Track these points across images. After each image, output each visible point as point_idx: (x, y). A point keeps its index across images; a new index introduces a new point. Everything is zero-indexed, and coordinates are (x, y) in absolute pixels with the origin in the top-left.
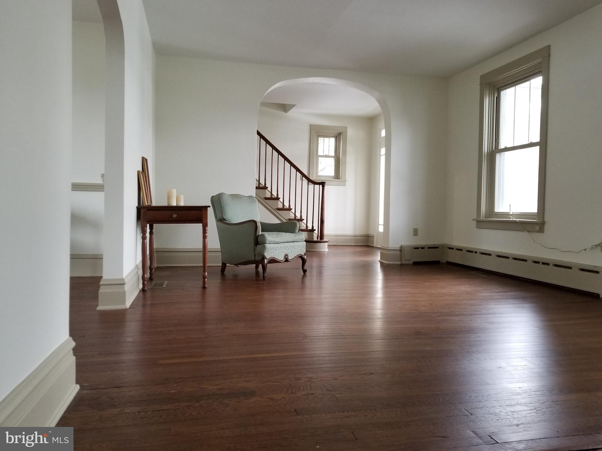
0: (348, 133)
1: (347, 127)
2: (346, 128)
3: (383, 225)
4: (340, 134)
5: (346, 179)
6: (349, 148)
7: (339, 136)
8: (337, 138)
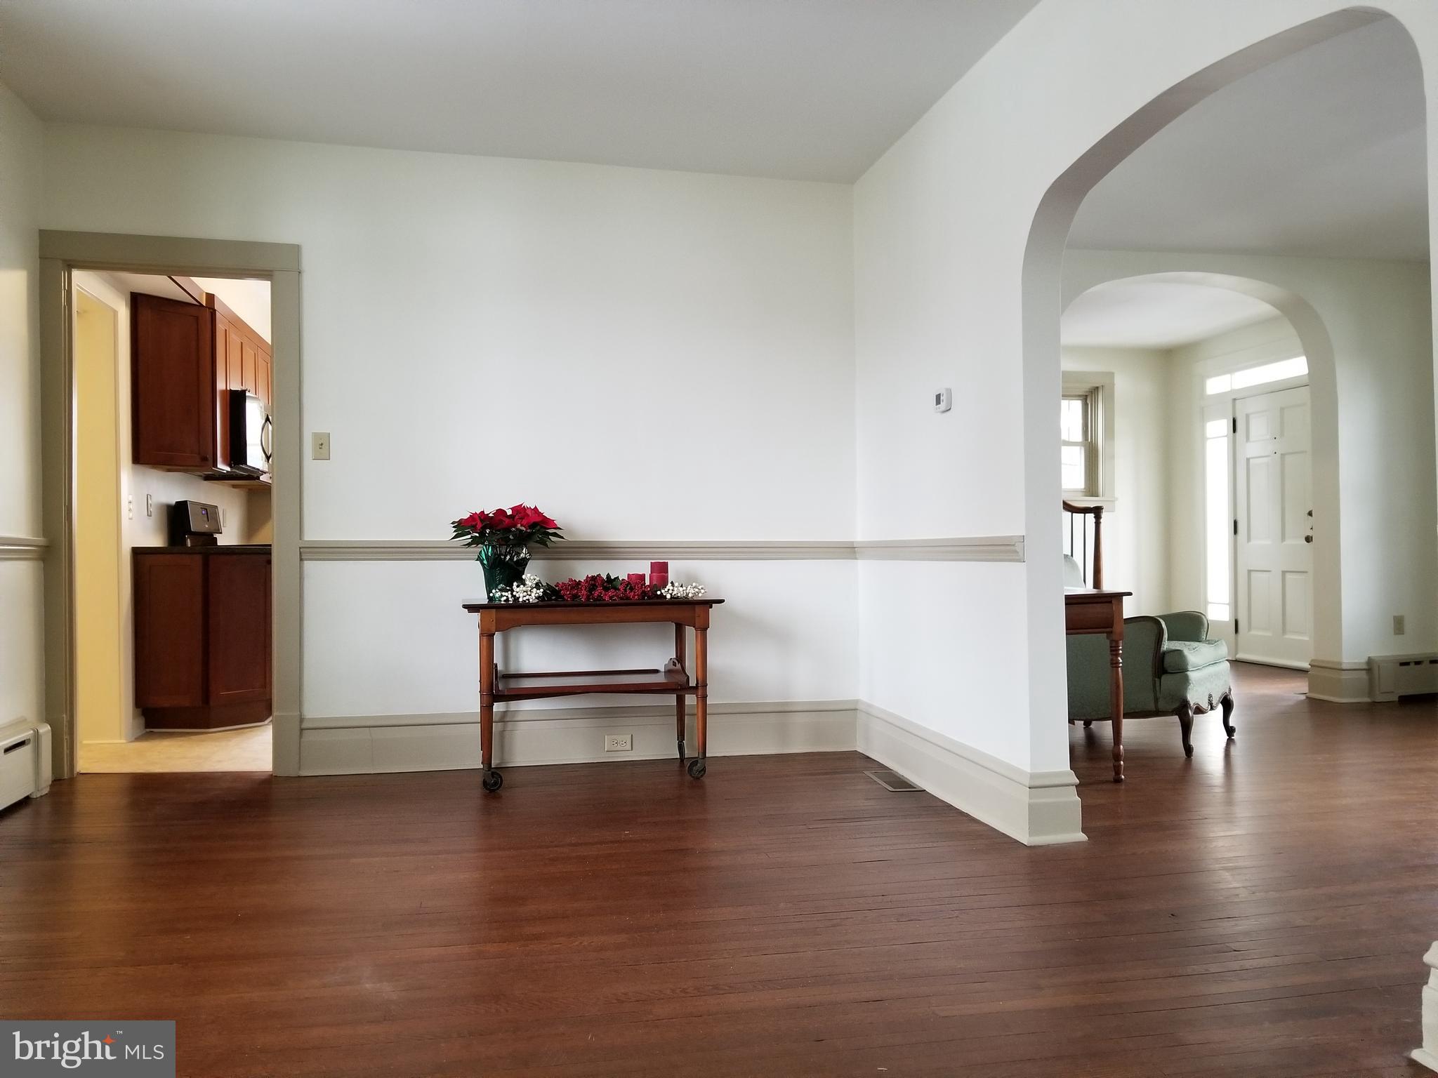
0: (1115, 387)
1: (1113, 373)
2: (1111, 375)
3: (1228, 604)
4: (1095, 391)
5: (1116, 496)
6: (1120, 424)
7: (1089, 397)
8: (1086, 399)
